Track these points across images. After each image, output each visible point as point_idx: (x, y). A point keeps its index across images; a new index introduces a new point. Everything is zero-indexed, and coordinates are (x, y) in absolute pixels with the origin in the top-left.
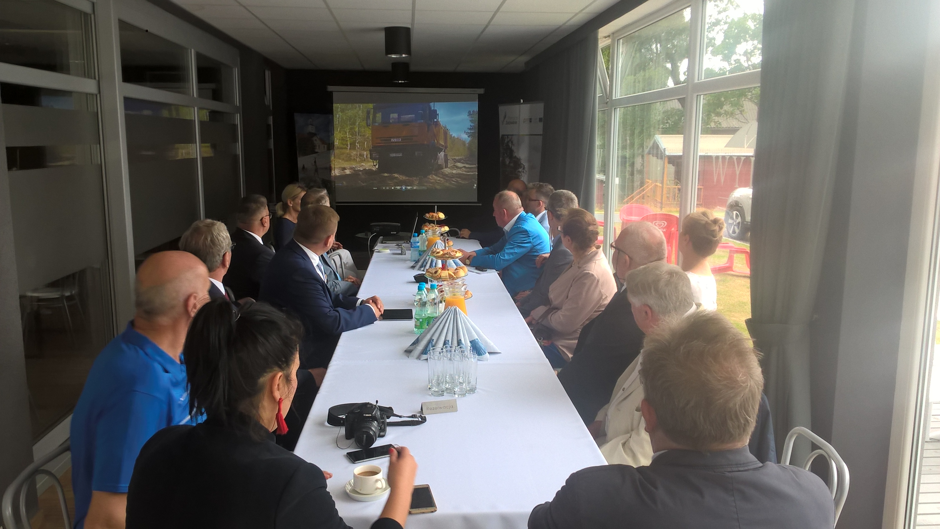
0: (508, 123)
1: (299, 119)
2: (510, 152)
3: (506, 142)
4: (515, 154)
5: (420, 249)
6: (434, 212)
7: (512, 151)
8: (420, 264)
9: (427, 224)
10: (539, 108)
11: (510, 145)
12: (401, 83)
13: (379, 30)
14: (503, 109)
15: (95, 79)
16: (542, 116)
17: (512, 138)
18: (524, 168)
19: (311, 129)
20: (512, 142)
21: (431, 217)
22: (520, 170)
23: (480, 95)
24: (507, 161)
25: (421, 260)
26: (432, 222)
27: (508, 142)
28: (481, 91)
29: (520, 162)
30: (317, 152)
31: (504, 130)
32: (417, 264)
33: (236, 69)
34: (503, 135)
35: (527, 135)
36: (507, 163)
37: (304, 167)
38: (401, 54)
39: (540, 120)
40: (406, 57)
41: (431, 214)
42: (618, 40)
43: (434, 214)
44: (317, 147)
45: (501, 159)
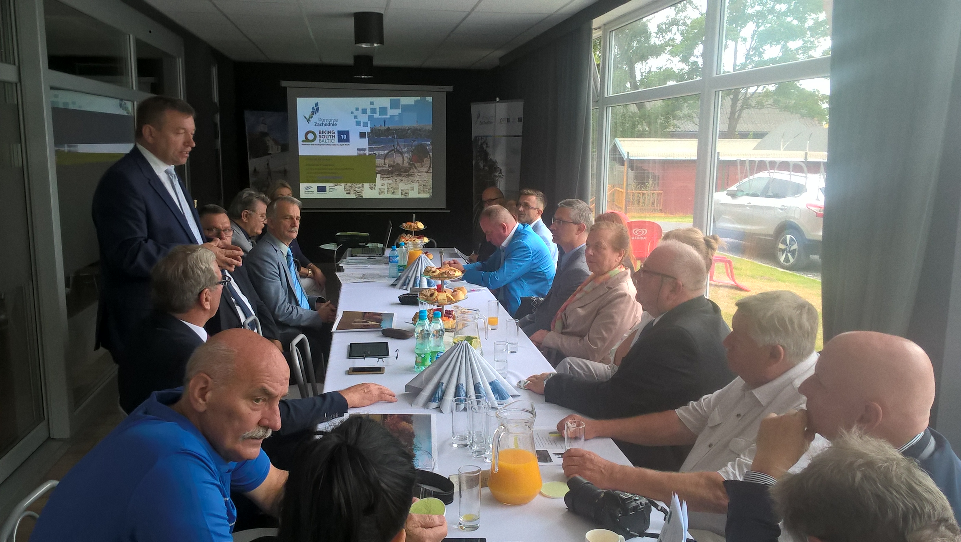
0: (482, 123)
1: (250, 117)
2: (485, 155)
3: (479, 144)
4: (491, 157)
5: (399, 264)
6: (412, 222)
7: (486, 154)
8: (401, 281)
9: (404, 235)
10: (518, 106)
11: (485, 147)
12: (364, 78)
13: (348, 15)
14: (476, 108)
15: (15, 64)
16: (521, 115)
17: (486, 139)
18: (501, 173)
19: (262, 128)
20: (487, 144)
21: (408, 227)
22: (496, 174)
23: (448, 93)
24: (481, 164)
25: (403, 276)
26: (410, 233)
27: (482, 144)
28: (450, 89)
29: (497, 166)
30: (270, 154)
31: (477, 130)
32: (399, 282)
33: (180, 59)
34: (476, 137)
35: (504, 136)
36: (482, 166)
37: (255, 170)
38: (372, 43)
39: (520, 120)
40: (377, 46)
41: (409, 224)
42: (610, 32)
43: (412, 224)
44: (270, 148)
45: (474, 162)
